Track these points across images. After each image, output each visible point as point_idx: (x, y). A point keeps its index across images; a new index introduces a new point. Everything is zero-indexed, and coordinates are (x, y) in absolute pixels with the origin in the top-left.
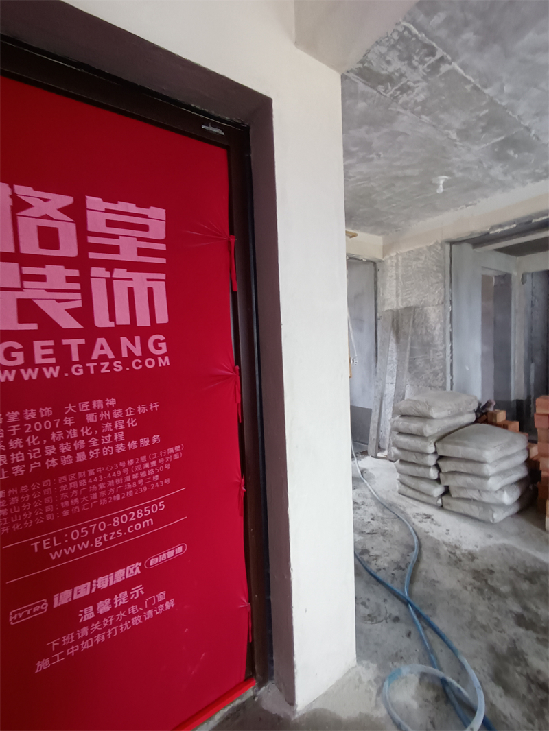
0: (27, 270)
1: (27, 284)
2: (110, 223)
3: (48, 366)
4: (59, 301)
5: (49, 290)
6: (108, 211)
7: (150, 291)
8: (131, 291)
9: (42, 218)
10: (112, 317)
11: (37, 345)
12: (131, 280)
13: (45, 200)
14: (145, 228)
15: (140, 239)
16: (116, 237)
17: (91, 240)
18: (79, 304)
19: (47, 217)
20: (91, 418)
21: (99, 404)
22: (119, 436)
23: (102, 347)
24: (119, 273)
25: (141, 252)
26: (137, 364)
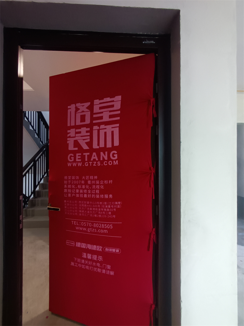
0: (77, 130)
1: (77, 135)
2: (101, 108)
3: (79, 162)
4: (84, 140)
5: (81, 136)
6: (100, 103)
7: (112, 132)
8: (105, 133)
9: (82, 112)
10: (98, 145)
11: (77, 154)
12: (106, 129)
13: (83, 106)
14: (113, 106)
15: (110, 111)
16: (102, 113)
17: (95, 116)
18: (89, 140)
19: (83, 112)
20: (89, 182)
21: (92, 177)
22: (98, 191)
23: (94, 156)
24: (102, 126)
25: (111, 116)
26: (106, 163)
